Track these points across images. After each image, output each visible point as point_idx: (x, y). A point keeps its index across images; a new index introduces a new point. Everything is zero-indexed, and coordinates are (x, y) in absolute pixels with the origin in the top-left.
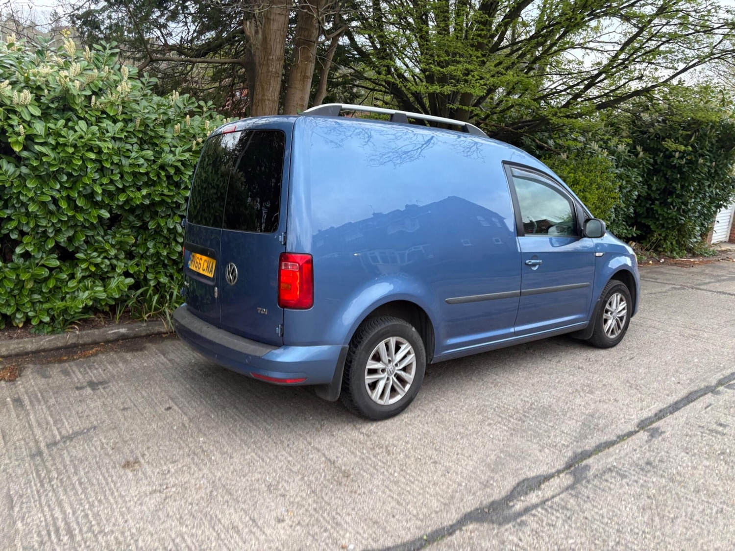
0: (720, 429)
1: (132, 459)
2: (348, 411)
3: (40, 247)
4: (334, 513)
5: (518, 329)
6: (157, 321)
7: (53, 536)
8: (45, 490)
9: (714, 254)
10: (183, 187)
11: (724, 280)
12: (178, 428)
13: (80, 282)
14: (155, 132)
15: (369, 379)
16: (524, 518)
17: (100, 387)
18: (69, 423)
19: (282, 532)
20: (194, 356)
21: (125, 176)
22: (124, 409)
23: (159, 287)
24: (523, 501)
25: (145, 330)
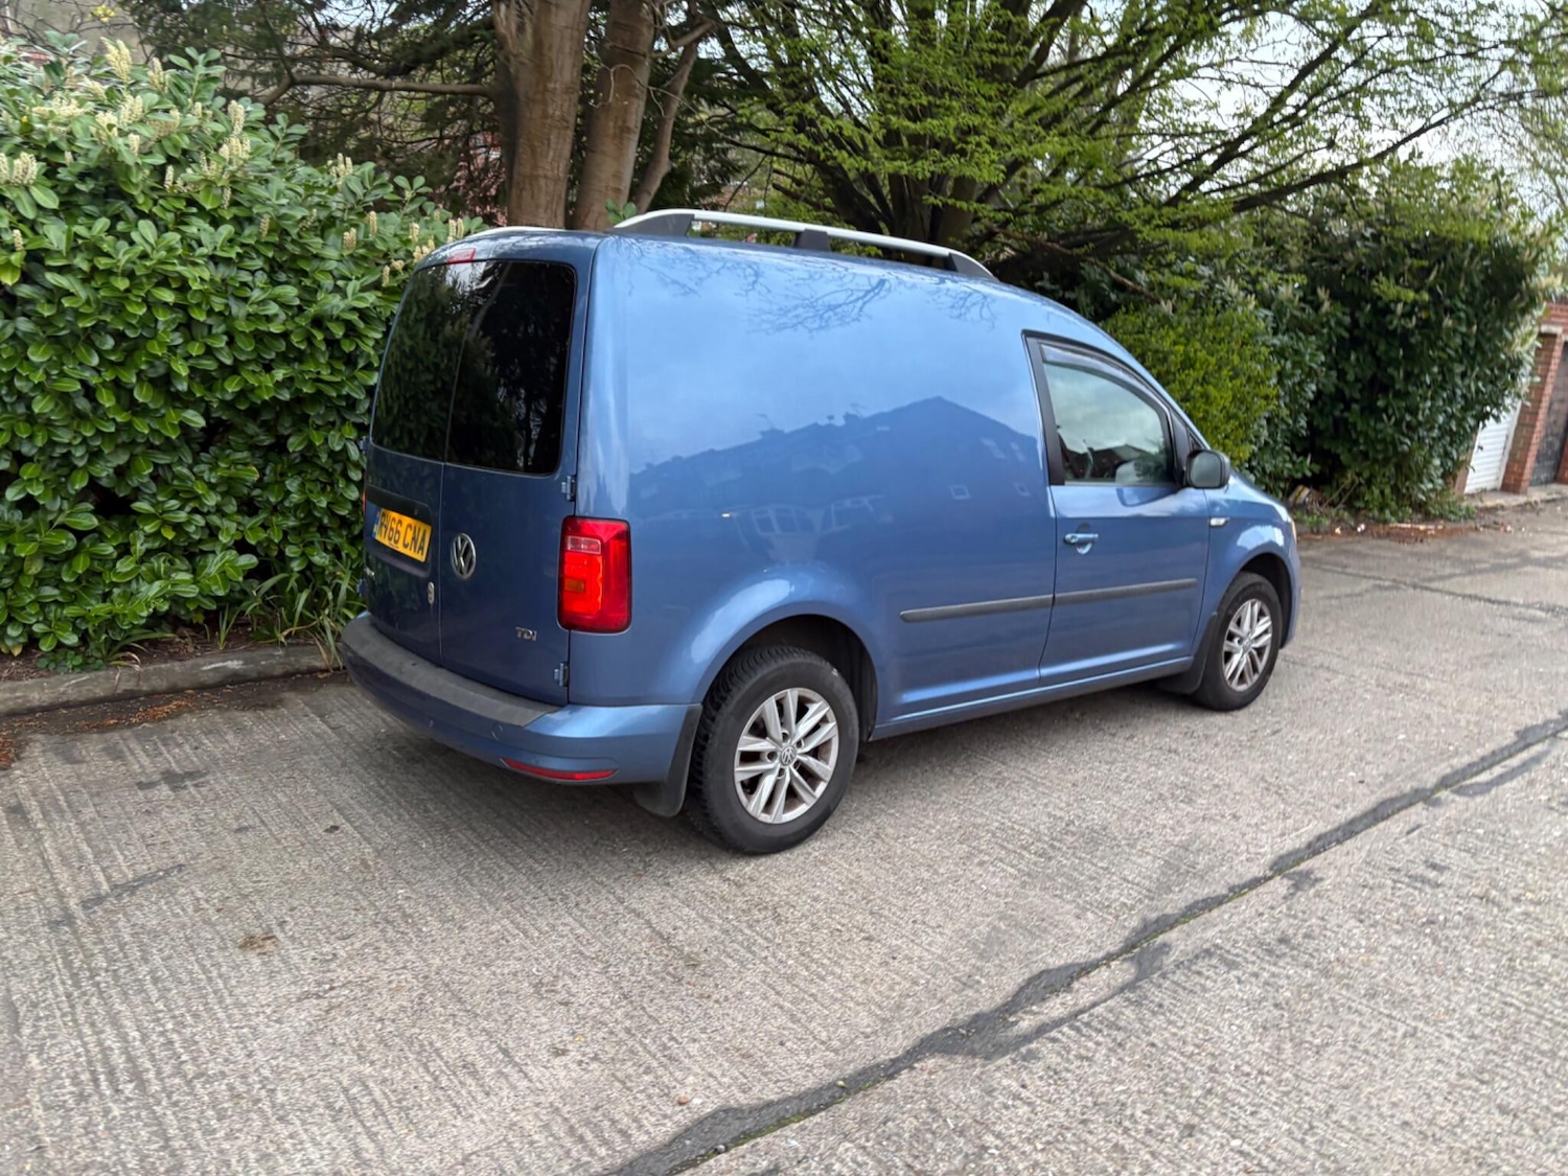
0: (1432, 874)
1: (258, 932)
2: (700, 835)
3: (57, 489)
4: (665, 1039)
5: (1045, 671)
6: (306, 645)
7: (104, 1085)
8: (84, 994)
9: (1469, 515)
10: (361, 364)
11: (1481, 571)
12: (354, 868)
13: (141, 561)
14: (303, 246)
15: (742, 772)
16: (1033, 1045)
17: (188, 783)
18: (126, 857)
19: (562, 1074)
20: (384, 720)
21: (237, 339)
22: (239, 830)
23: (310, 574)
24: (1035, 1014)
25: (282, 663)
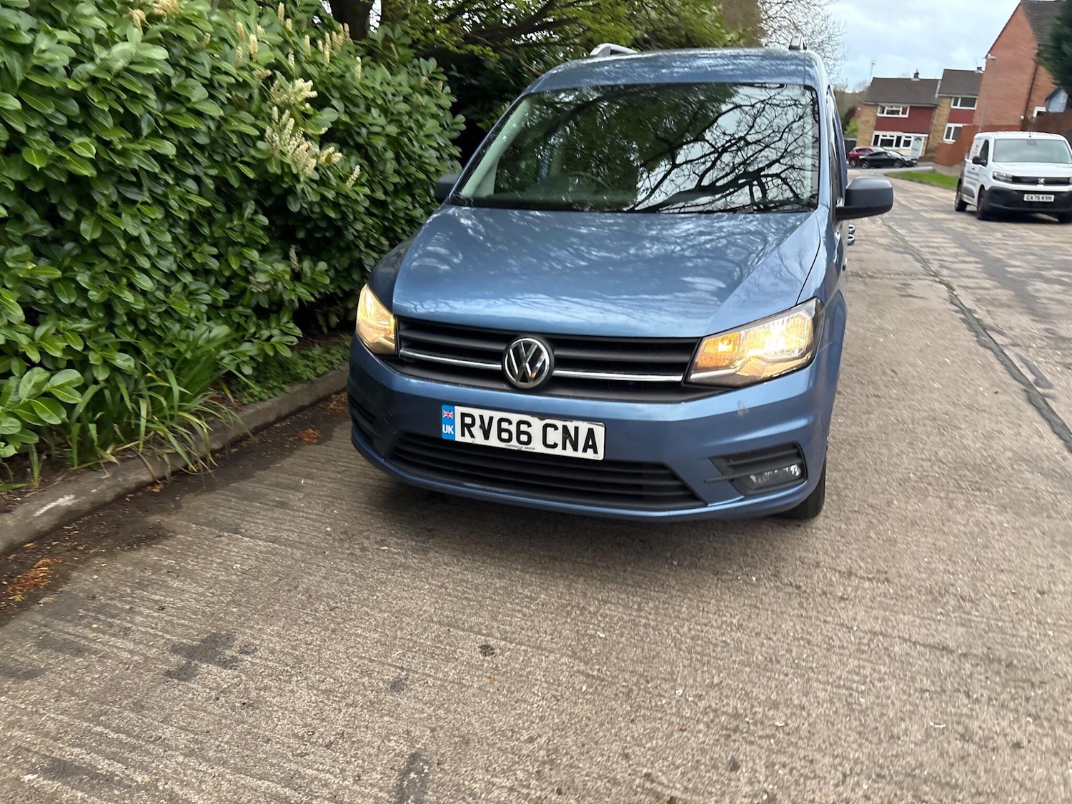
6: (128, 460)
25: (111, 487)
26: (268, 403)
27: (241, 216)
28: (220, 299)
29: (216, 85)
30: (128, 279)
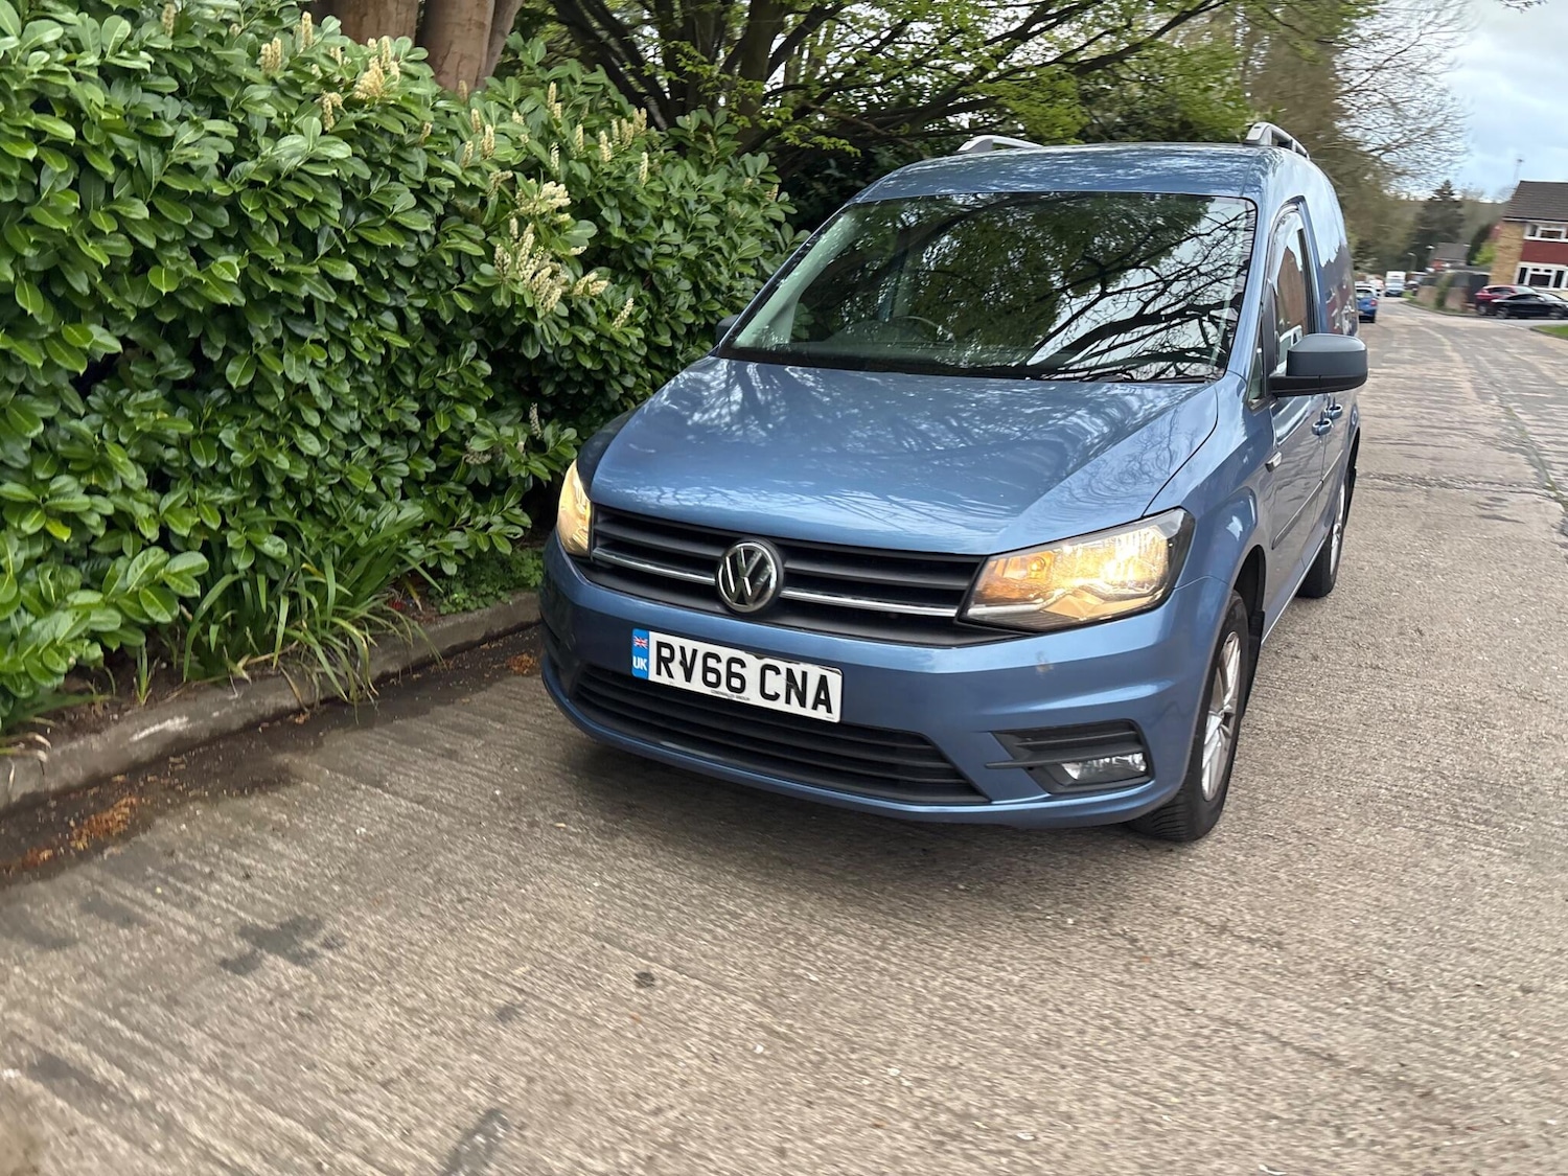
12: (769, 1046)
22: (505, 1014)
25: (240, 711)
26: (475, 615)
27: (457, 362)
28: (422, 471)
29: (432, 190)
30: (289, 439)
